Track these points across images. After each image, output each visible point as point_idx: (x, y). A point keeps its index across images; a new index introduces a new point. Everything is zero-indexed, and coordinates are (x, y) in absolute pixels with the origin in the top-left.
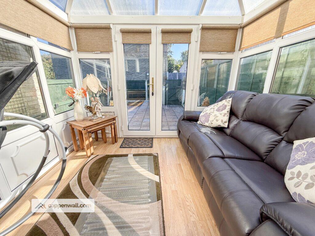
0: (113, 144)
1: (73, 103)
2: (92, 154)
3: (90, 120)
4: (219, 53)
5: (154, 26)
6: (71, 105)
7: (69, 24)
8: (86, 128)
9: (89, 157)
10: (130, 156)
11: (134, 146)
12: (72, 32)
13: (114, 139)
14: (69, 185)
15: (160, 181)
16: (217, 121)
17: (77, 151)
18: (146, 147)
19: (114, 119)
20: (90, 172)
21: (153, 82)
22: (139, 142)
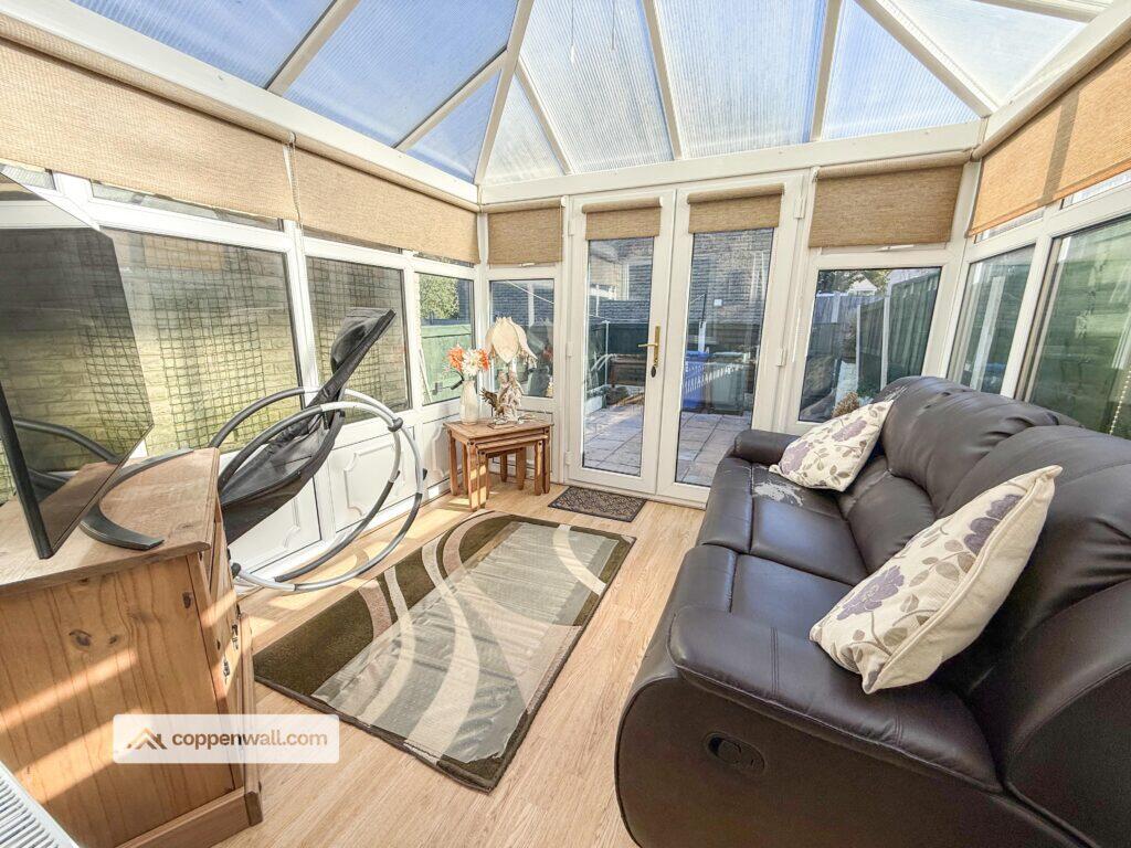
0: (538, 494)
1: (461, 383)
2: (482, 506)
3: (490, 426)
4: (886, 248)
5: (671, 190)
6: (456, 386)
7: (477, 208)
8: (475, 442)
9: (474, 510)
10: (564, 528)
11: (583, 510)
12: (483, 222)
13: (541, 483)
14: (420, 551)
15: (604, 594)
16: (820, 468)
17: (456, 495)
18: (613, 518)
19: (545, 430)
20: (465, 539)
21: (657, 340)
22: (603, 503)
